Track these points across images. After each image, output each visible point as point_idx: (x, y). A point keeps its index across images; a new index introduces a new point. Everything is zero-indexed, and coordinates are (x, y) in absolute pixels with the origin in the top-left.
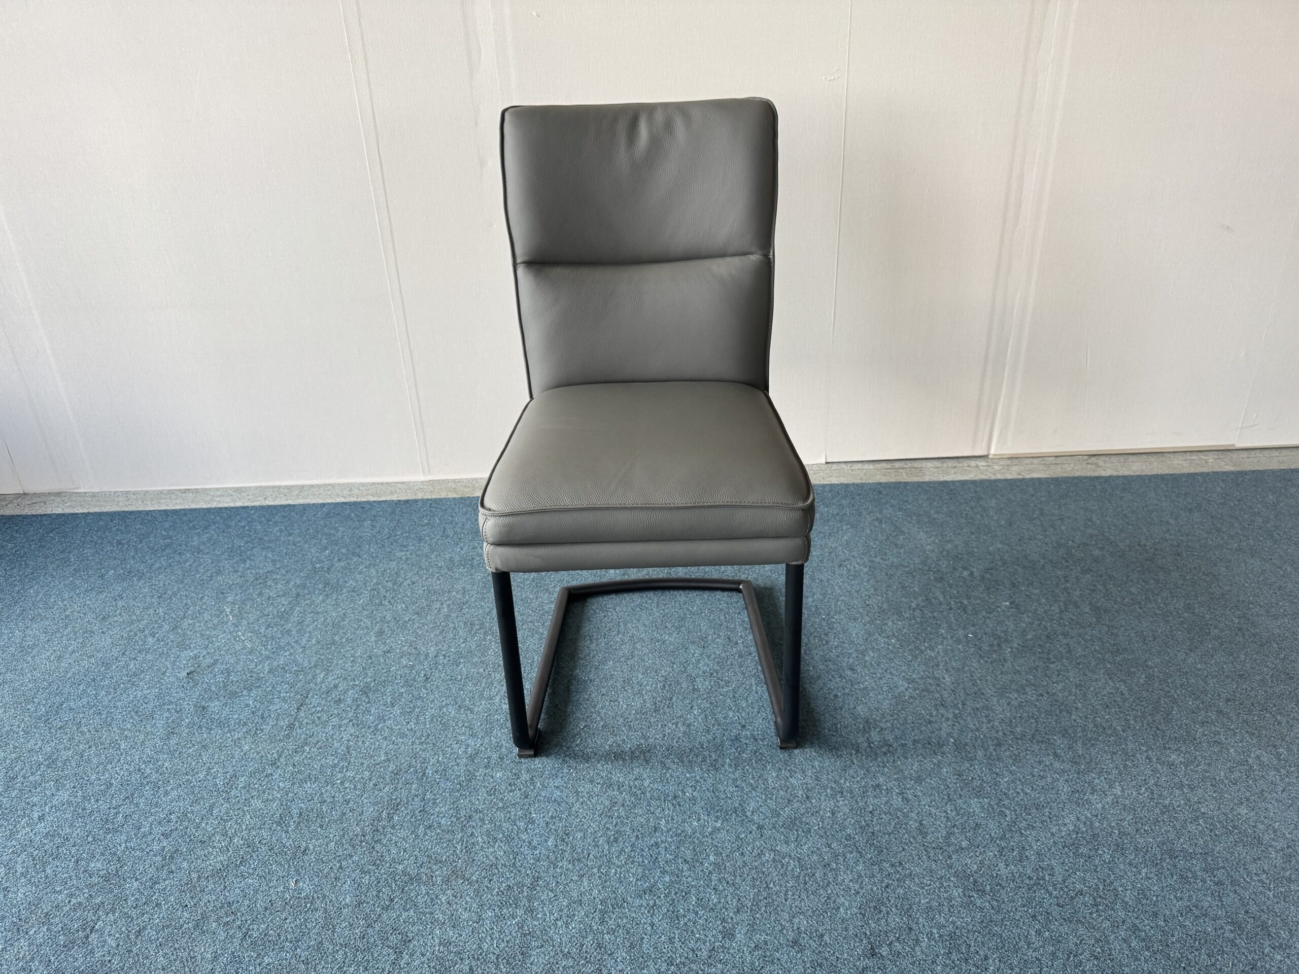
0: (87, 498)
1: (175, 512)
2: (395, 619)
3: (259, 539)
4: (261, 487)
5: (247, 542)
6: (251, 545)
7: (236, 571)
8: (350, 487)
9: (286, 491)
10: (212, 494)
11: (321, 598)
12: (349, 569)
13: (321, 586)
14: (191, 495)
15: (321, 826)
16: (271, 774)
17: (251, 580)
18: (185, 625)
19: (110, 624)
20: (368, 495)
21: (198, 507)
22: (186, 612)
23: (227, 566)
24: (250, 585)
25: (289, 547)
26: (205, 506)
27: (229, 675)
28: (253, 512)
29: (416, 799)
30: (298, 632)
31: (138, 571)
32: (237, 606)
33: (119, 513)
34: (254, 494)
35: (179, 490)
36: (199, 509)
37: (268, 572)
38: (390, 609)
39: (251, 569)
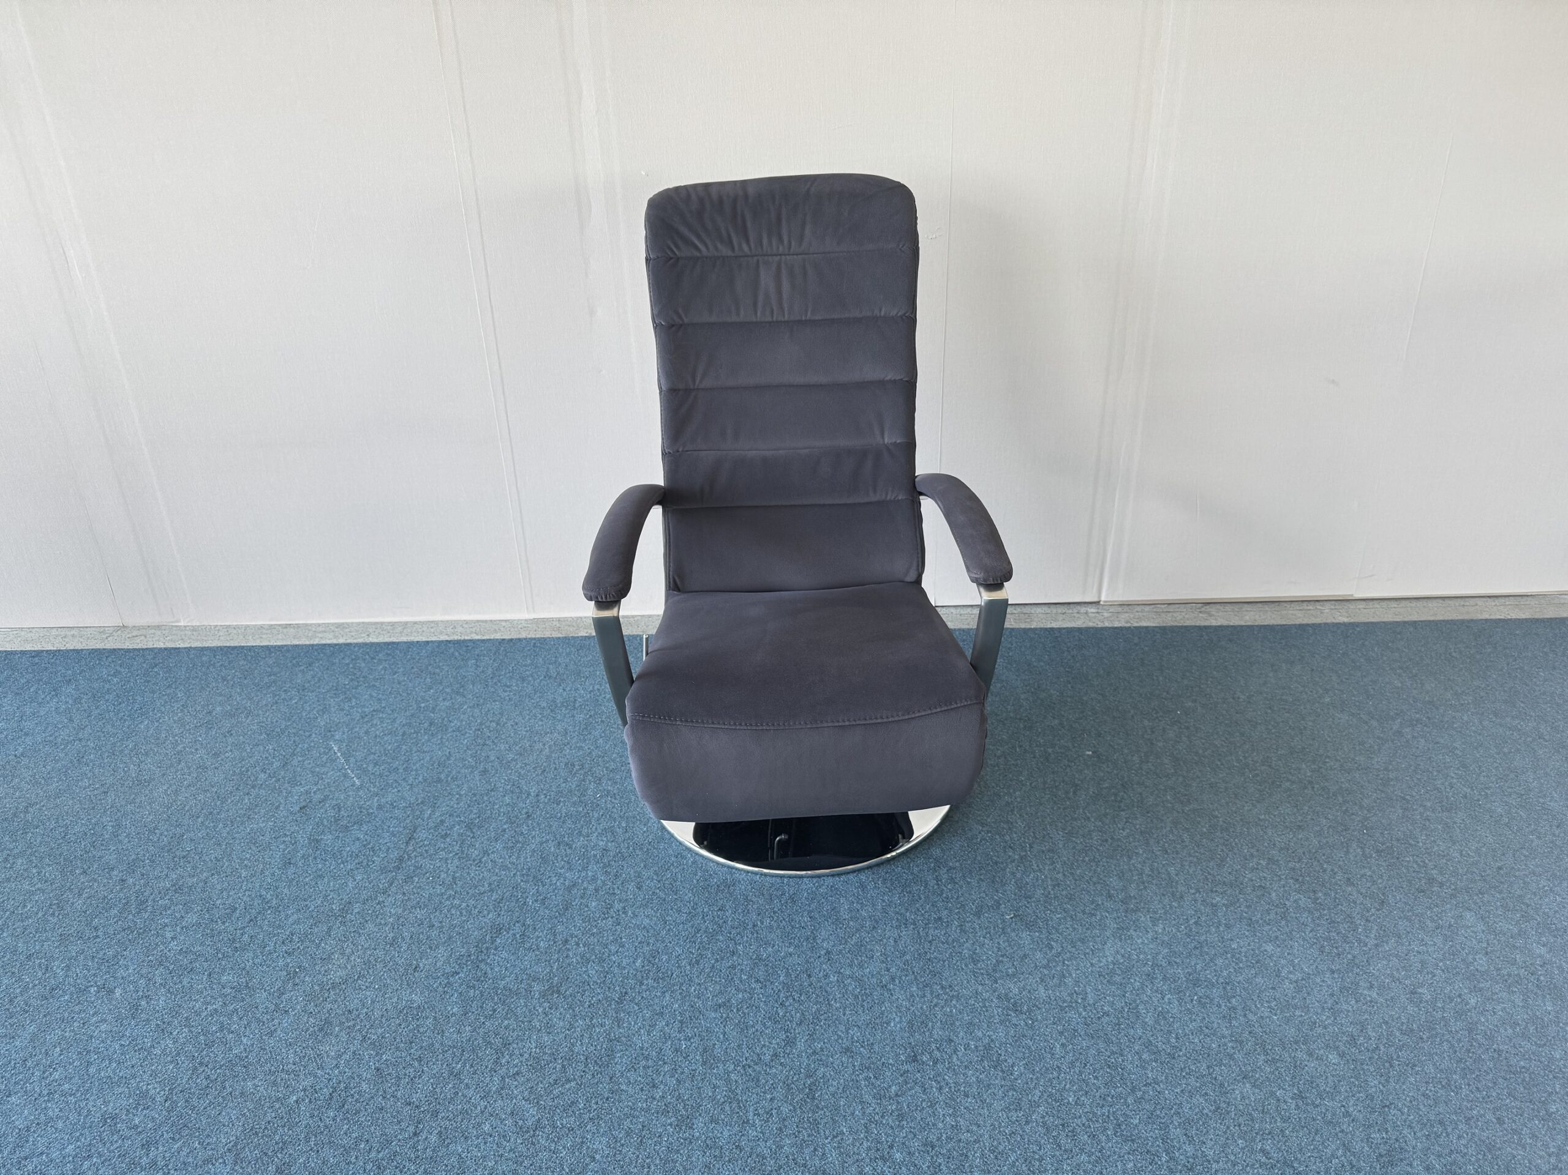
0: (187, 632)
1: (280, 648)
2: (498, 758)
3: (364, 677)
4: (363, 623)
5: (352, 680)
6: (356, 683)
7: (342, 710)
8: (454, 624)
9: (389, 627)
10: (314, 629)
11: (426, 737)
12: (453, 709)
13: (426, 725)
14: (292, 630)
15: (431, 948)
16: (383, 902)
17: (358, 718)
18: (295, 762)
19: (222, 760)
20: (472, 633)
21: (300, 643)
22: (295, 749)
23: (333, 705)
24: (357, 724)
25: (394, 686)
26: (308, 643)
27: (339, 811)
28: (356, 649)
29: (517, 925)
30: (406, 769)
31: (245, 708)
32: (344, 744)
33: (221, 648)
34: (357, 631)
35: (280, 625)
36: (303, 645)
37: (374, 711)
38: (493, 749)
39: (357, 708)
